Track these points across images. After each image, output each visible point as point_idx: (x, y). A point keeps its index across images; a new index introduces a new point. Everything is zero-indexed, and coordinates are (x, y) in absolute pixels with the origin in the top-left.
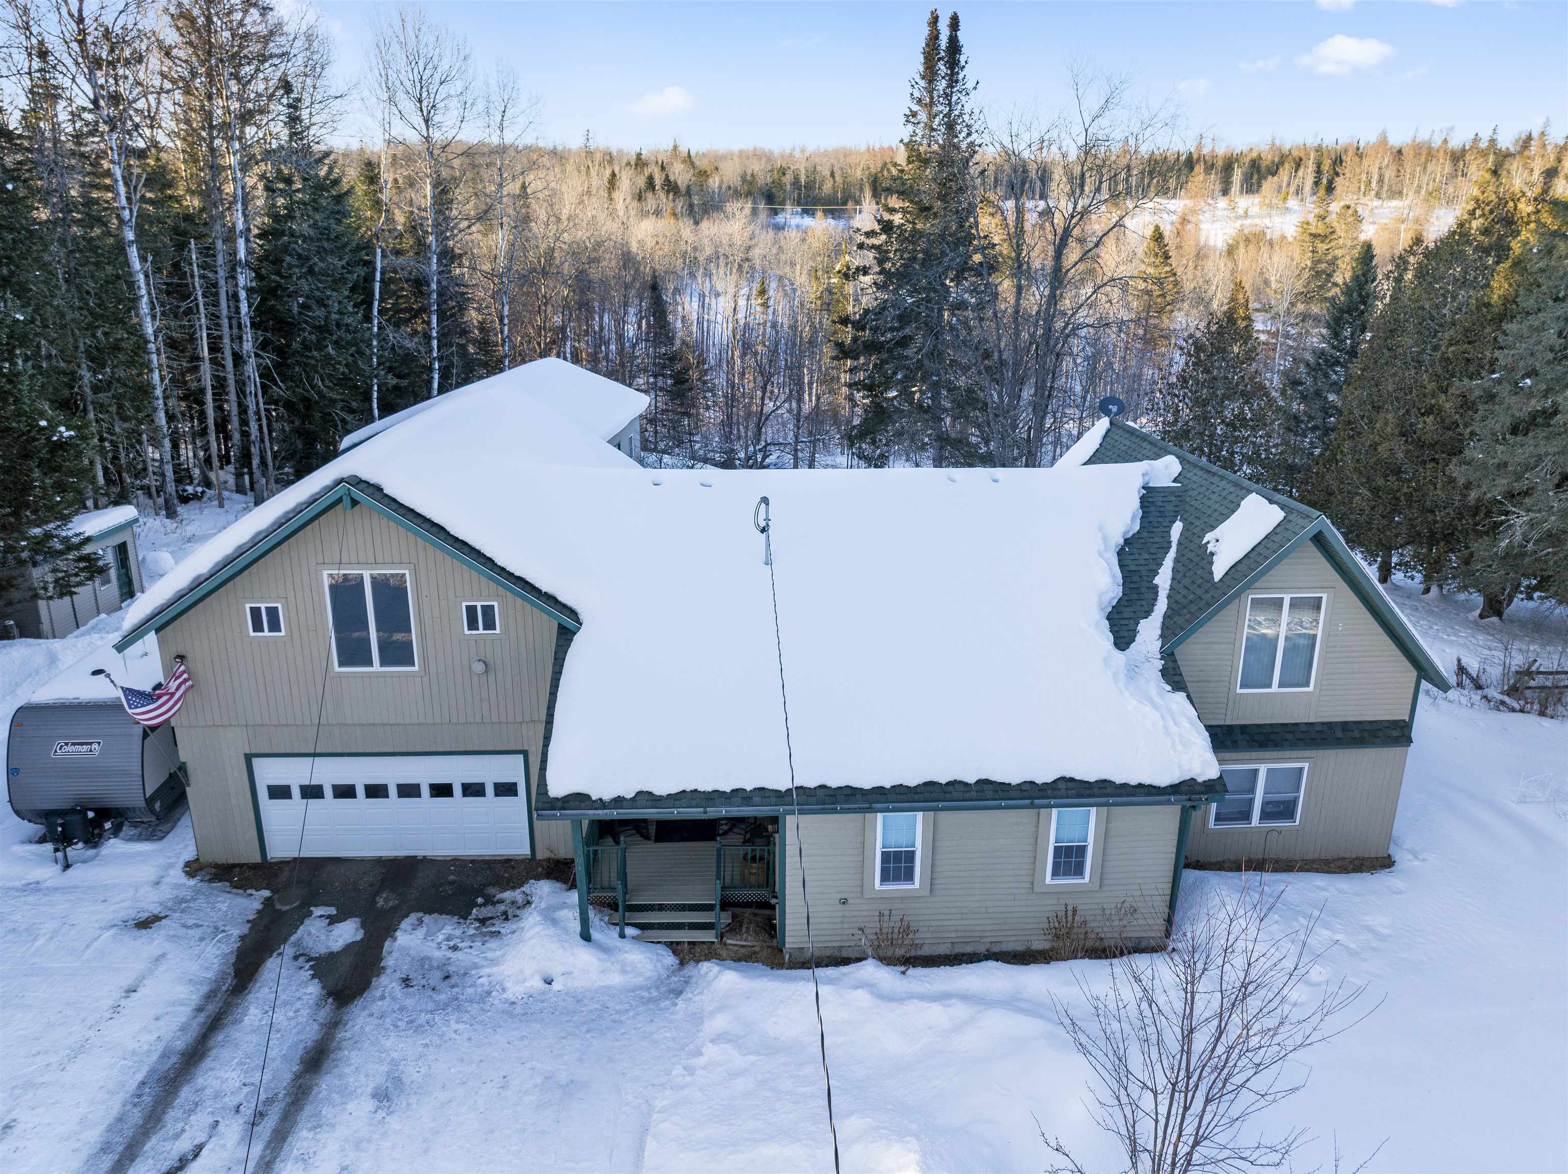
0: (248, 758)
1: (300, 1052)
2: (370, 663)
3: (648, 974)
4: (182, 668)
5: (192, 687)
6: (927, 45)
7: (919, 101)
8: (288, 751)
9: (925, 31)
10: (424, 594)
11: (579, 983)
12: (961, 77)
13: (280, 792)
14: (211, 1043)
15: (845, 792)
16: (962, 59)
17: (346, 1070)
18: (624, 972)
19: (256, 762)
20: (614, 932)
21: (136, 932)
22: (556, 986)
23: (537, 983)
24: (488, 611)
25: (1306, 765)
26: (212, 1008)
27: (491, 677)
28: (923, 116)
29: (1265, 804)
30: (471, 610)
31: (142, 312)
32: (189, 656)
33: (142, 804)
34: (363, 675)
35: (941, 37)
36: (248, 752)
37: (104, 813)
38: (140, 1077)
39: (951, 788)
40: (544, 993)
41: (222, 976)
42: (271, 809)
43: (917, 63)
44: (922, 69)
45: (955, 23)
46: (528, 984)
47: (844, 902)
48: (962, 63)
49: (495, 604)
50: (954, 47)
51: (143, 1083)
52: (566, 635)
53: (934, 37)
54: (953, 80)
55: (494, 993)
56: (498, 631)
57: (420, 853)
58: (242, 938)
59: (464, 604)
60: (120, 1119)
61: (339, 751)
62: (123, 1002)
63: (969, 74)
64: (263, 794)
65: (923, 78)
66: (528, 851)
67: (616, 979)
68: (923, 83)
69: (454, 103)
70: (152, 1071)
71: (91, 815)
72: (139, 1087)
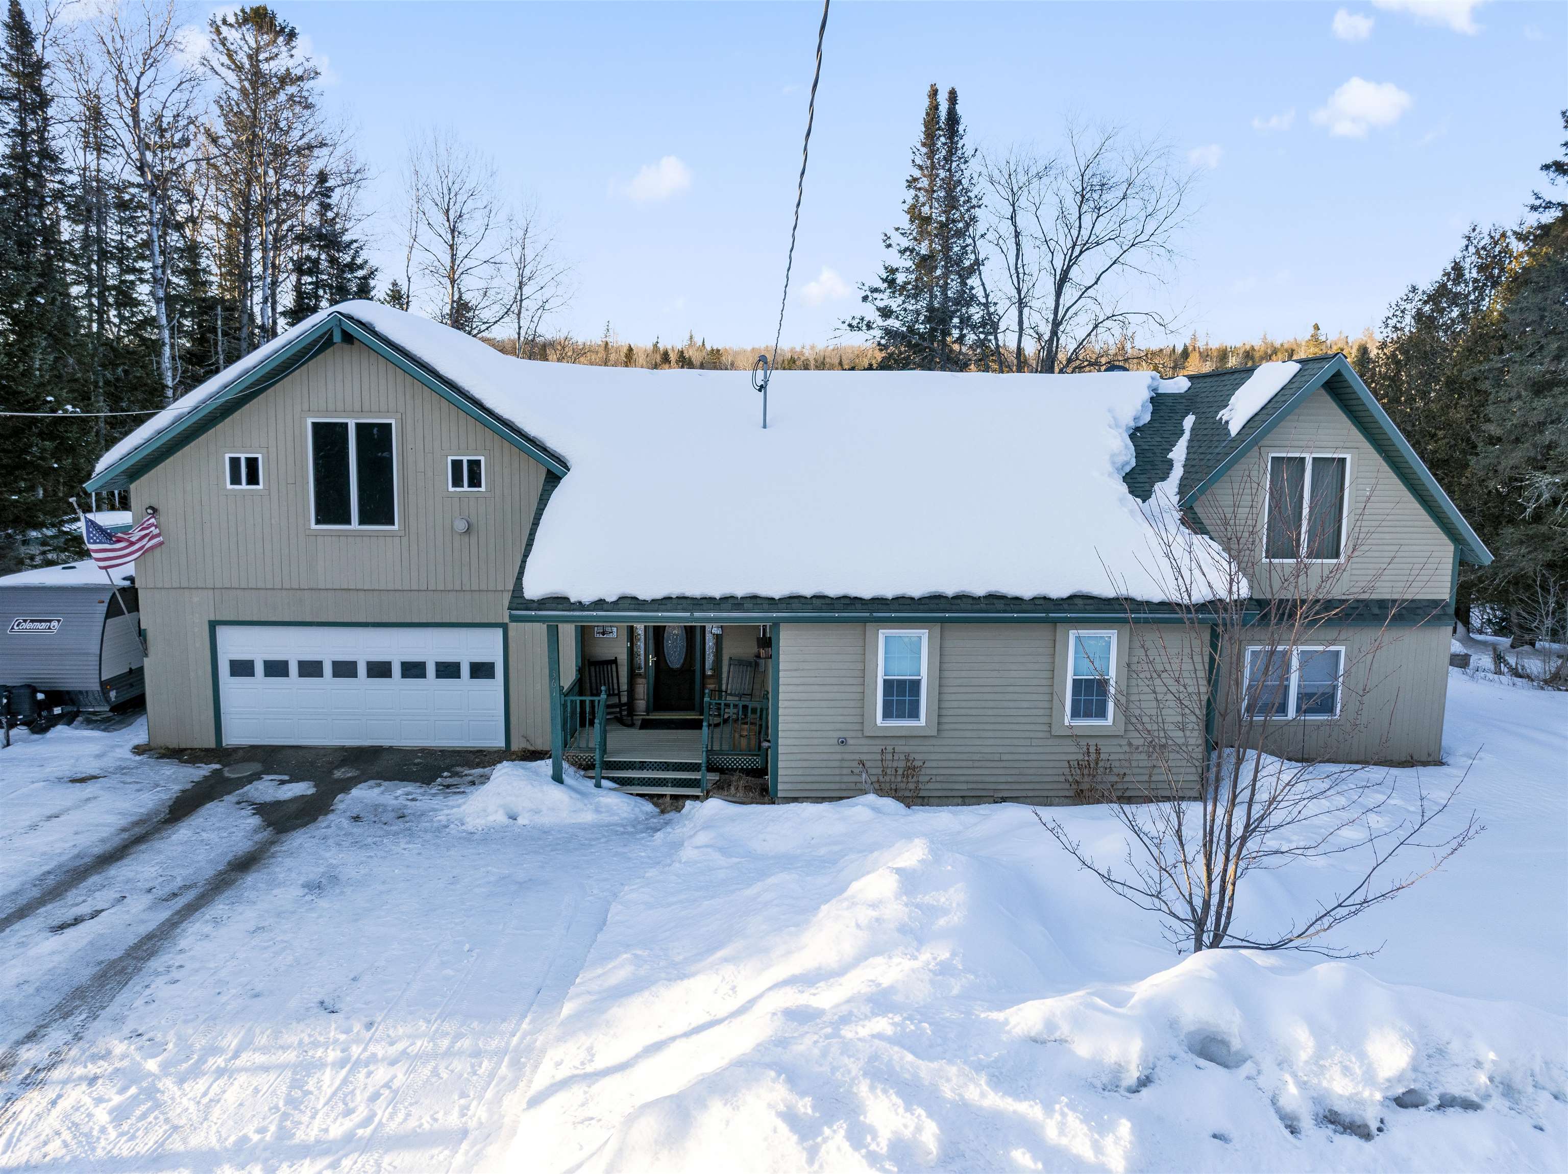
0: (213, 626)
1: (230, 857)
2: (348, 522)
3: (625, 815)
4: (153, 520)
5: (161, 543)
6: (927, 114)
7: (920, 168)
8: (255, 619)
9: (926, 102)
10: (409, 447)
11: (547, 819)
12: (959, 145)
13: (242, 668)
14: (132, 851)
15: (843, 601)
16: (961, 129)
17: (277, 870)
18: (597, 811)
19: (221, 632)
20: (591, 783)
21: (70, 785)
22: (521, 821)
23: (500, 818)
24: (474, 466)
25: (1342, 649)
26: (138, 831)
27: (474, 540)
28: (924, 183)
29: (1301, 697)
30: (457, 465)
31: (163, 366)
32: (161, 508)
33: (96, 687)
34: (339, 535)
35: (941, 108)
36: (212, 618)
37: (56, 696)
38: (46, 868)
39: (956, 601)
40: (507, 826)
41: (157, 812)
42: (230, 685)
43: (918, 132)
44: (922, 136)
45: (953, 97)
46: (491, 818)
47: (843, 742)
48: (961, 131)
49: (482, 459)
50: (953, 119)
51: (49, 873)
52: (553, 479)
53: (935, 107)
54: (952, 150)
55: (452, 826)
56: (483, 489)
57: (386, 743)
58: (183, 791)
59: (450, 458)
60: (16, 893)
61: (308, 619)
62: (41, 824)
63: (967, 142)
64: (224, 669)
65: (924, 145)
66: (502, 744)
67: (588, 817)
68: (924, 150)
69: (477, 214)
70: (60, 866)
71: (40, 696)
72: (44, 874)
